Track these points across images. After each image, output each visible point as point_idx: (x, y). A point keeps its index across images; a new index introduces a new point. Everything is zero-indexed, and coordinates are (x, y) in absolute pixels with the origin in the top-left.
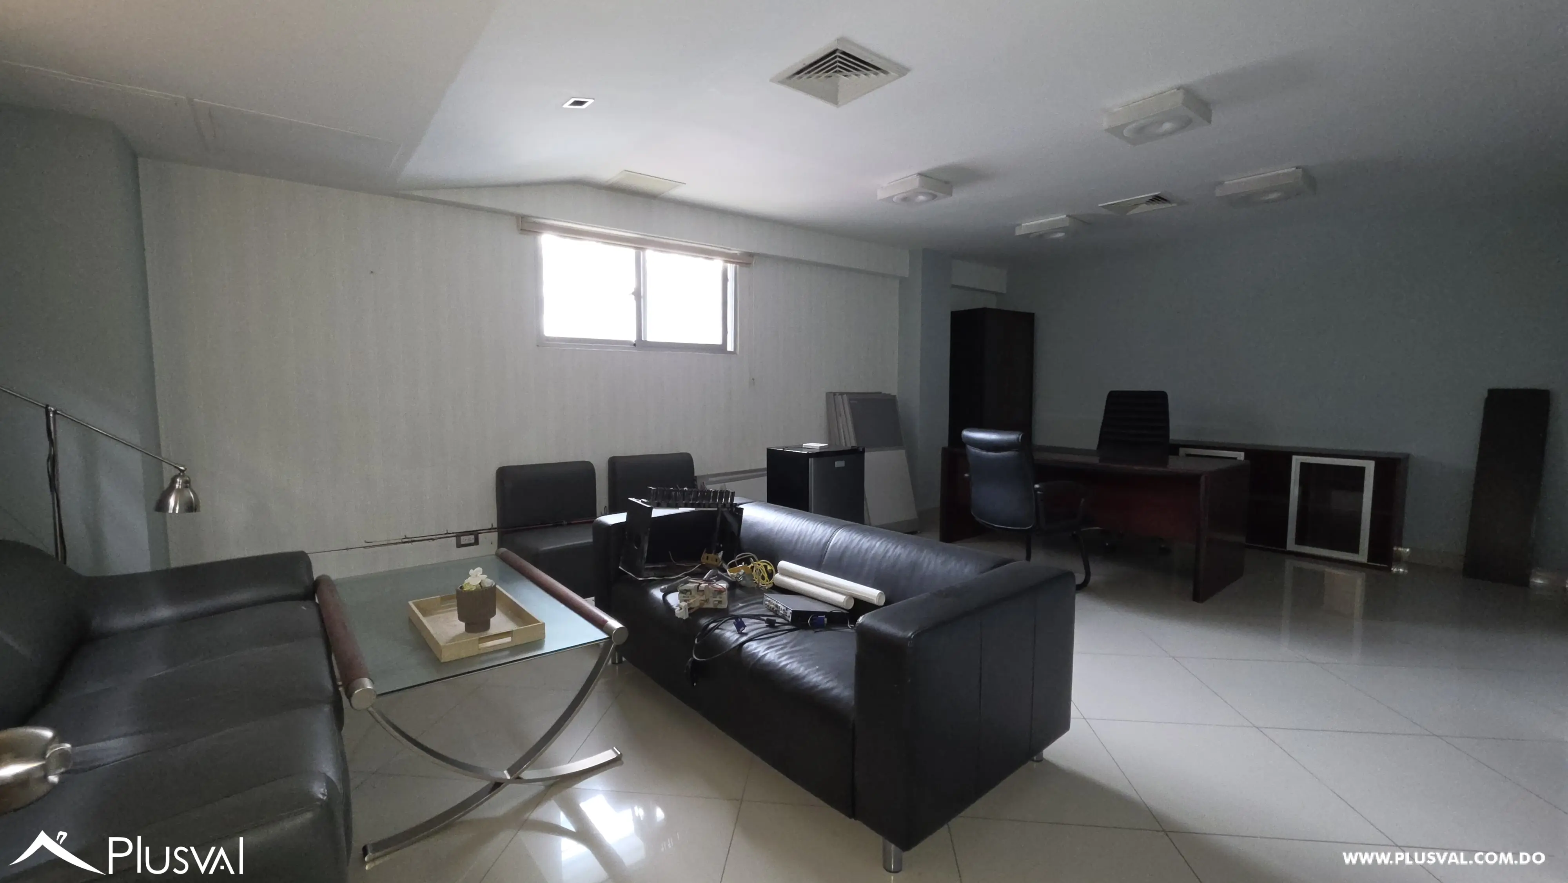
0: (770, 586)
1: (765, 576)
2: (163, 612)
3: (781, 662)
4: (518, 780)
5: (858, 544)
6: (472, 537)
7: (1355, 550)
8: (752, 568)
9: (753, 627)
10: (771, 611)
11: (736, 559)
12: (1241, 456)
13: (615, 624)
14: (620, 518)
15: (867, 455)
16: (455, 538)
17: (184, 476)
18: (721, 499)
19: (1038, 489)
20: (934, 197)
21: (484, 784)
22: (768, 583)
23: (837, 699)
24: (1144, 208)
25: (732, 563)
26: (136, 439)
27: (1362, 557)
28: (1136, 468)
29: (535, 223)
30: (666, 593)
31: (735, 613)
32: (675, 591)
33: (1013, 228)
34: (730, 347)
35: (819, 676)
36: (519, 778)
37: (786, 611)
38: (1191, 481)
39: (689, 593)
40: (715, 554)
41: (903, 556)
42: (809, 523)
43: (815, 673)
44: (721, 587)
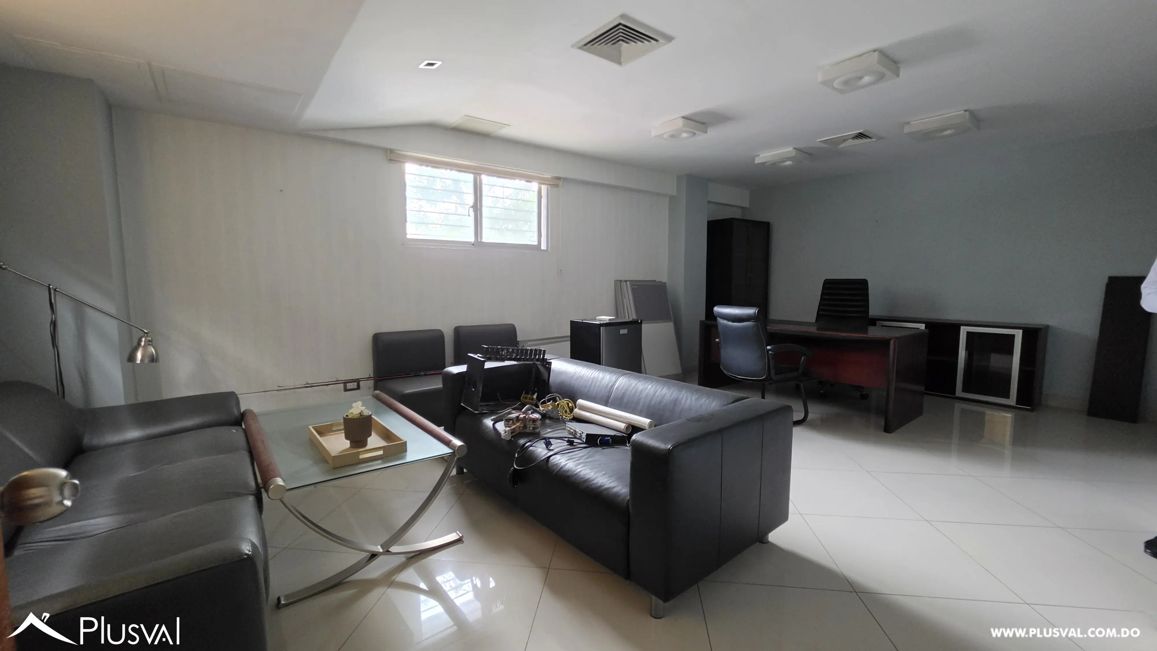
0: (571, 417)
1: (567, 410)
2: (134, 434)
3: (576, 470)
4: (387, 553)
5: (635, 387)
6: (356, 384)
7: (1007, 396)
8: (558, 404)
9: (557, 445)
10: (571, 435)
11: (547, 398)
12: (922, 326)
13: (457, 442)
14: (462, 368)
15: (644, 326)
16: (343, 384)
17: (147, 336)
18: (535, 356)
19: (769, 350)
20: (694, 134)
21: (364, 555)
22: (569, 415)
23: (617, 495)
24: (851, 142)
25: (543, 401)
26: (113, 311)
27: (1012, 400)
28: (844, 334)
29: (399, 154)
30: (496, 421)
31: (546, 436)
32: (502, 420)
33: (754, 159)
34: (543, 247)
35: (604, 479)
36: (388, 551)
37: (582, 434)
38: (883, 344)
39: (511, 421)
40: (531, 395)
41: (668, 395)
42: (599, 372)
43: (602, 476)
44: (535, 417)
